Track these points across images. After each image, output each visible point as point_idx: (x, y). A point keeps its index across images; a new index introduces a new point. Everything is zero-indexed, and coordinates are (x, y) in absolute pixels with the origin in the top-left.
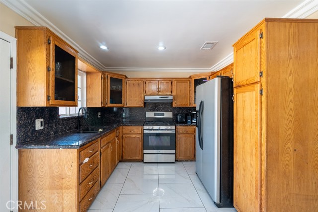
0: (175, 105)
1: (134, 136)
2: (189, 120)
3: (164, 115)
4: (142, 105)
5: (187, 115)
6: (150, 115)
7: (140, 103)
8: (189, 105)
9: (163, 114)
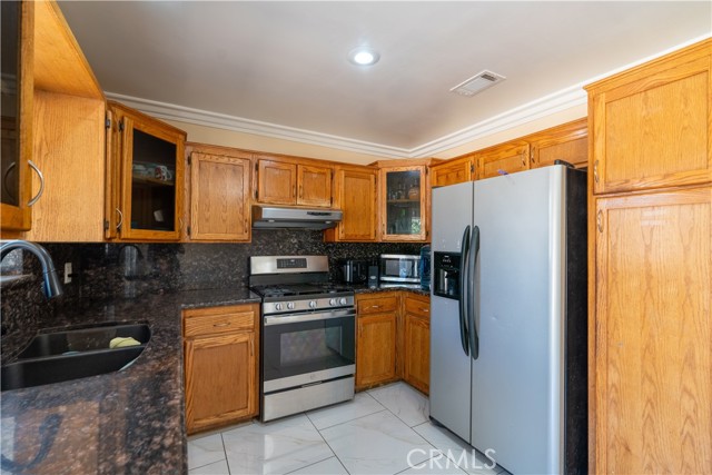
0: (340, 235)
1: (230, 339)
2: (373, 278)
3: (305, 266)
4: (246, 236)
5: (368, 264)
6: (264, 265)
7: (240, 229)
8: (372, 238)
9: (303, 263)
